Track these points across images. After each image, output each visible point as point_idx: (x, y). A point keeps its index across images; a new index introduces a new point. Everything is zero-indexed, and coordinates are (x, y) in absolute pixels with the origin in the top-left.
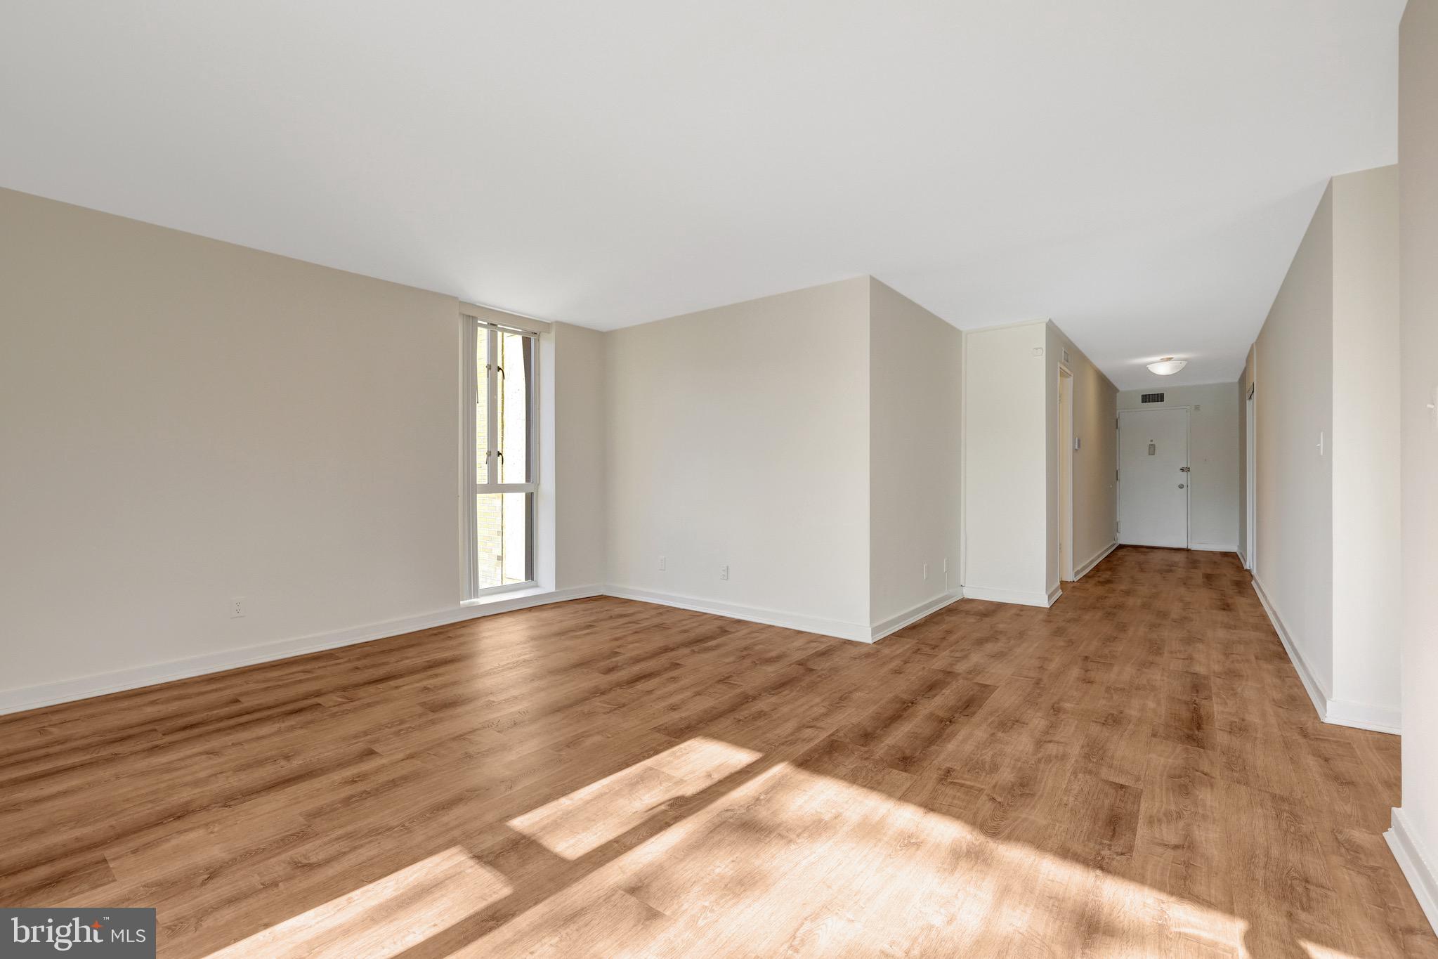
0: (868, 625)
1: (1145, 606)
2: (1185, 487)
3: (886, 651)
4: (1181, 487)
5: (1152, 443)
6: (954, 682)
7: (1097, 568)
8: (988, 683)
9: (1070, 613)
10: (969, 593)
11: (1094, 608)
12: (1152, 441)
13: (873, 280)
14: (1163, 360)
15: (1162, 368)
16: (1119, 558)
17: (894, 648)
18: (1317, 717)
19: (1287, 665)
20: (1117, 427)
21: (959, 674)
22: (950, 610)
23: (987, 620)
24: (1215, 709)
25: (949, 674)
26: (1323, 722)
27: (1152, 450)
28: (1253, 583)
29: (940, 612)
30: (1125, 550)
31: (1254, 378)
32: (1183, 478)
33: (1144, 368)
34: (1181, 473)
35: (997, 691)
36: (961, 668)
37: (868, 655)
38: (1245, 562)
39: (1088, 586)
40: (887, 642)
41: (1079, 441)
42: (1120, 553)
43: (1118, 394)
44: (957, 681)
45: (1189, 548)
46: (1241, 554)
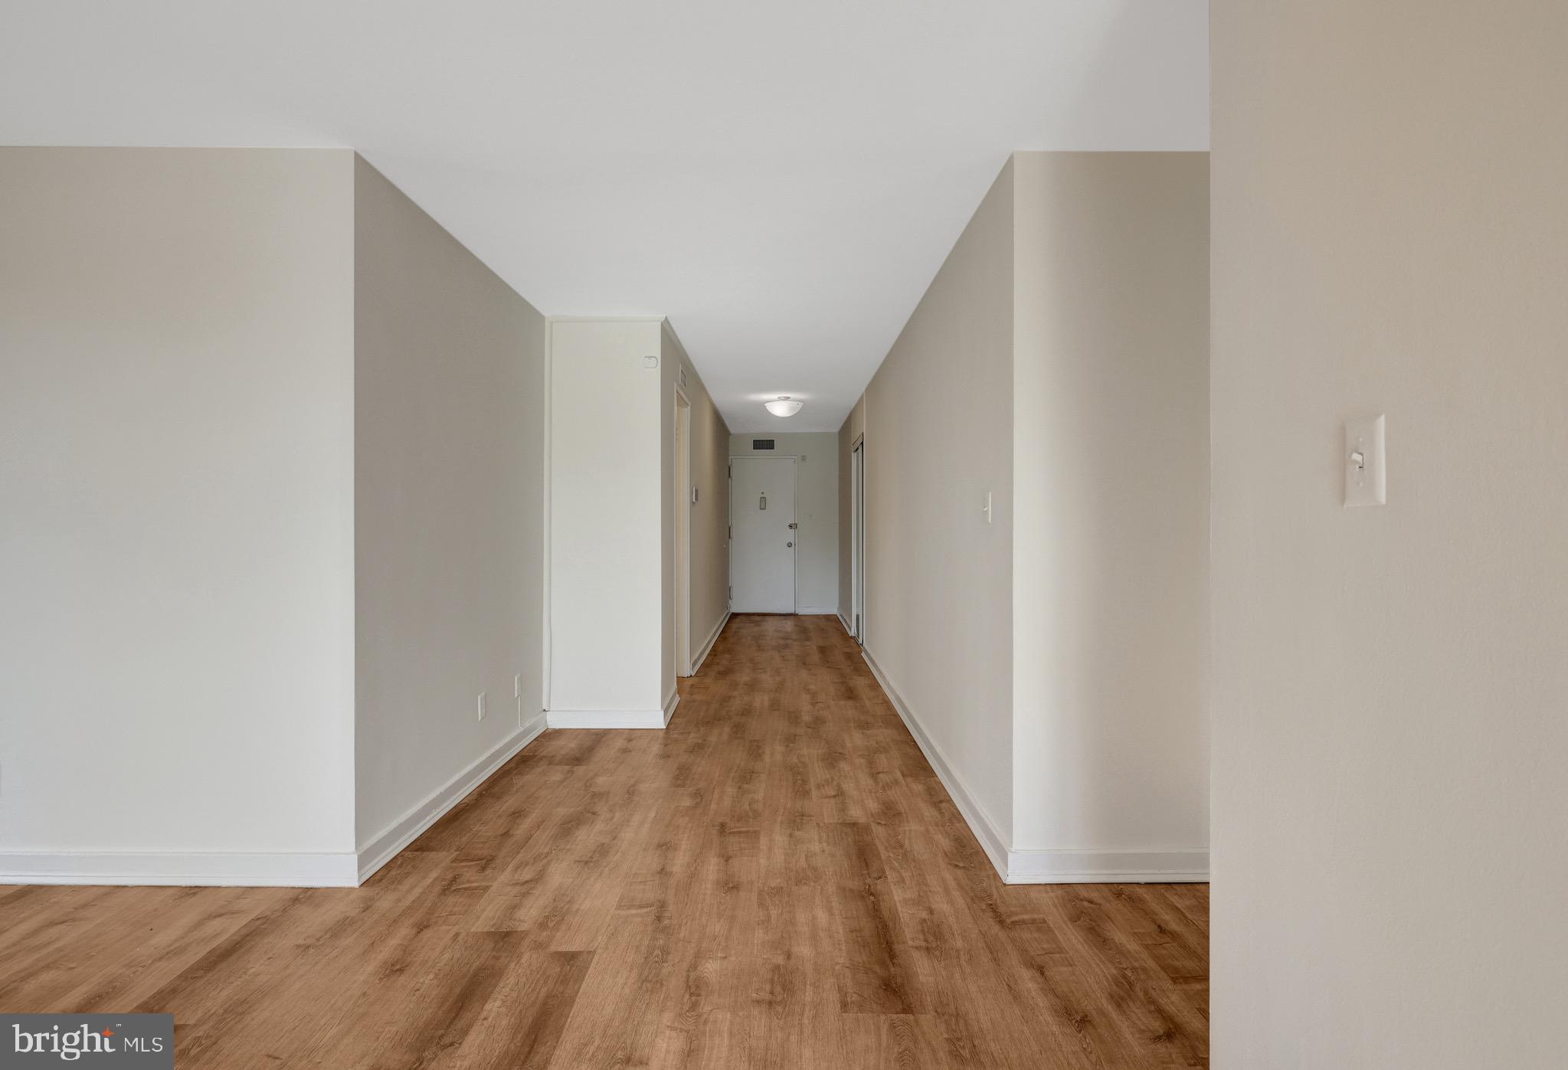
0: (353, 848)
1: (775, 706)
2: (793, 544)
3: (386, 902)
4: (790, 545)
5: (762, 496)
6: (513, 965)
7: (714, 652)
8: (573, 949)
9: (692, 735)
10: (556, 720)
11: (719, 720)
12: (763, 493)
13: (358, 157)
14: (780, 399)
15: (780, 407)
16: (735, 632)
17: (405, 887)
18: (996, 876)
19: (932, 779)
20: (730, 476)
21: (526, 933)
22: (524, 761)
23: (580, 770)
24: (896, 898)
25: (504, 938)
26: (1005, 885)
27: (763, 503)
28: (863, 654)
29: (508, 767)
30: (737, 620)
31: (862, 426)
32: (790, 535)
33: (761, 407)
34: (788, 528)
35: (593, 964)
36: (528, 915)
37: (339, 928)
38: (850, 629)
39: (708, 681)
40: (393, 873)
41: (696, 490)
42: (735, 625)
43: (731, 437)
44: (520, 956)
45: (797, 612)
46: (841, 616)
